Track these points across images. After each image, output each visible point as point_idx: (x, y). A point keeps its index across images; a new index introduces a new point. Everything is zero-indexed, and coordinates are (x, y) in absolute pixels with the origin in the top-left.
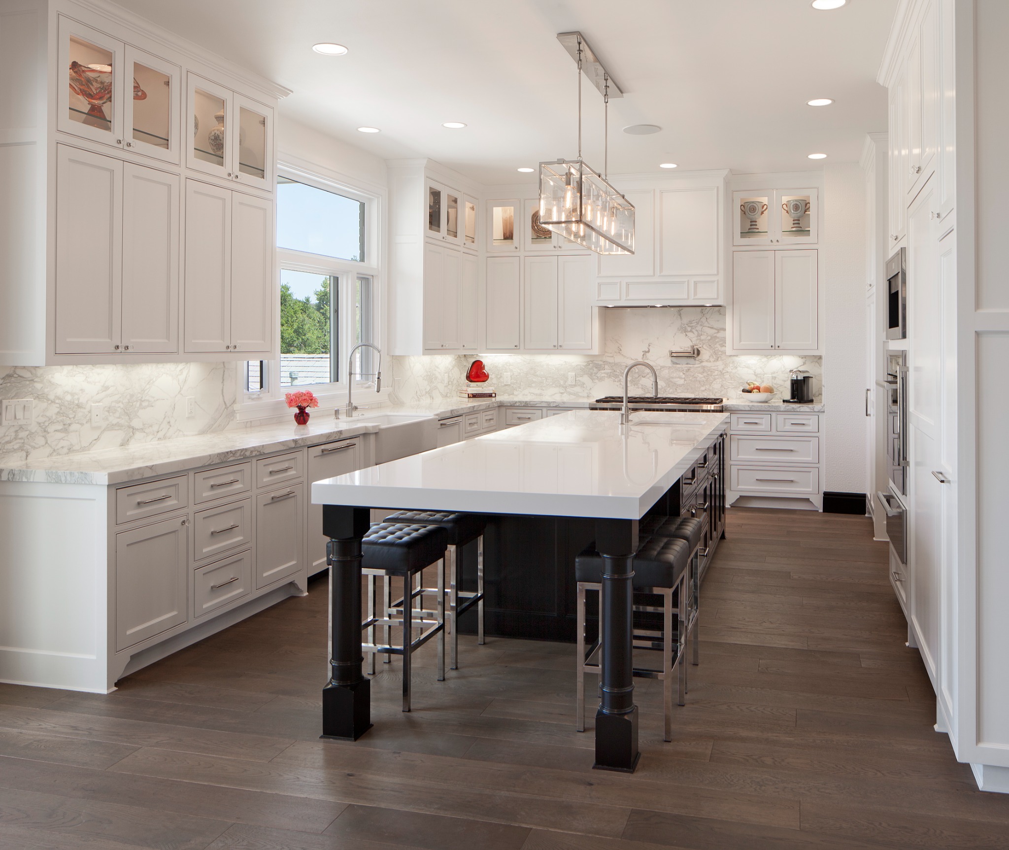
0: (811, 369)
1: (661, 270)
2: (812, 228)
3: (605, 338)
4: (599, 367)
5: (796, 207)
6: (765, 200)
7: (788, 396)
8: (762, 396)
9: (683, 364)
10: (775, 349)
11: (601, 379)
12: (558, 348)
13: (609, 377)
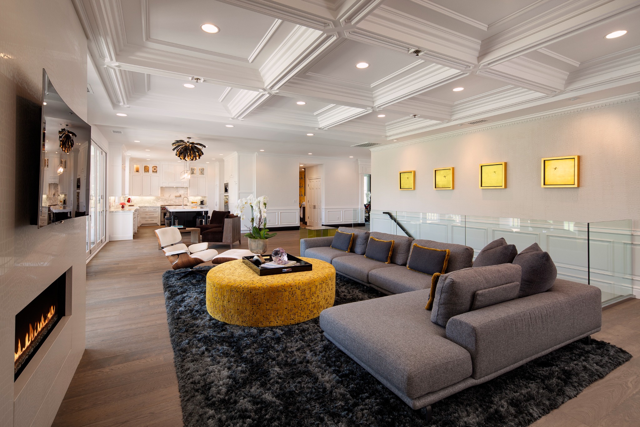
0: (204, 199)
1: (176, 180)
2: (205, 174)
3: (161, 193)
4: (159, 199)
5: (202, 170)
6: (196, 168)
7: (200, 204)
8: (196, 204)
9: (178, 198)
10: (198, 195)
11: (159, 202)
12: (151, 195)
13: (161, 201)
